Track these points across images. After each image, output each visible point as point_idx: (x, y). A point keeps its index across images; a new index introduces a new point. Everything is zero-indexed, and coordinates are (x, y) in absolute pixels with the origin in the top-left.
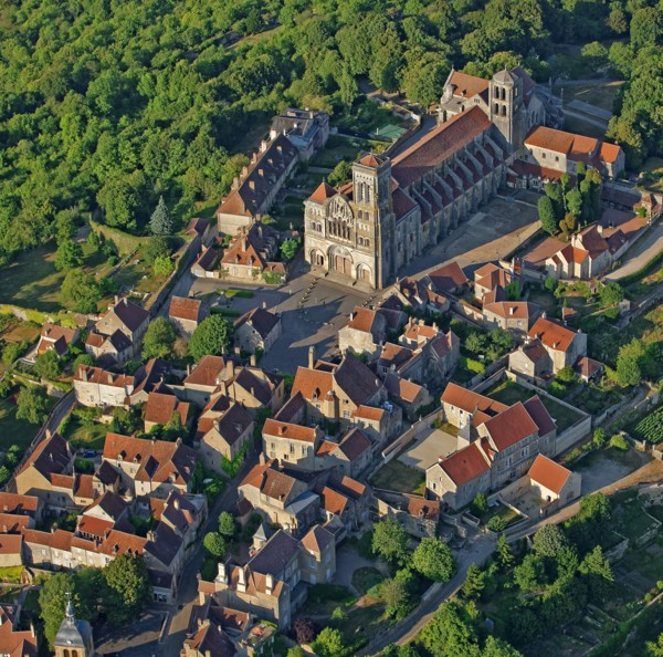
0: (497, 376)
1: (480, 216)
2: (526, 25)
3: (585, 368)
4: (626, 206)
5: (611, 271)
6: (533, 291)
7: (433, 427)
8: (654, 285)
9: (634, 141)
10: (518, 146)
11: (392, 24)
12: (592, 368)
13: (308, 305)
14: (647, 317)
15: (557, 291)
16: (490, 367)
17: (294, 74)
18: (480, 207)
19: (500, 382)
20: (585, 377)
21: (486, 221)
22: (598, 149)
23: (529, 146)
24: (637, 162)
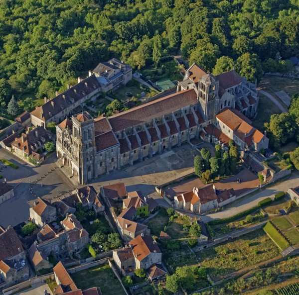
0: (102, 261)
1: (171, 153)
2: (284, 37)
3: (152, 273)
4: (255, 171)
5: (214, 212)
6: (160, 213)
7: (45, 282)
8: (234, 229)
9: (277, 133)
10: (211, 117)
11: (206, 20)
12: (157, 273)
13: (40, 183)
14: (216, 249)
15: (172, 217)
16: (100, 255)
17: (157, 32)
18: (174, 148)
19: (103, 265)
20: (150, 278)
21: (171, 158)
22: (252, 133)
23: (218, 119)
24: (276, 145)
